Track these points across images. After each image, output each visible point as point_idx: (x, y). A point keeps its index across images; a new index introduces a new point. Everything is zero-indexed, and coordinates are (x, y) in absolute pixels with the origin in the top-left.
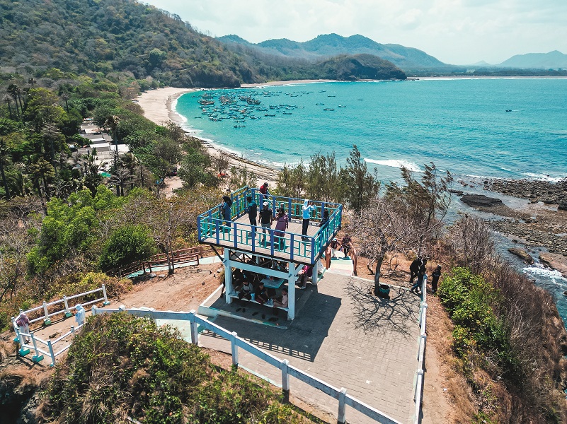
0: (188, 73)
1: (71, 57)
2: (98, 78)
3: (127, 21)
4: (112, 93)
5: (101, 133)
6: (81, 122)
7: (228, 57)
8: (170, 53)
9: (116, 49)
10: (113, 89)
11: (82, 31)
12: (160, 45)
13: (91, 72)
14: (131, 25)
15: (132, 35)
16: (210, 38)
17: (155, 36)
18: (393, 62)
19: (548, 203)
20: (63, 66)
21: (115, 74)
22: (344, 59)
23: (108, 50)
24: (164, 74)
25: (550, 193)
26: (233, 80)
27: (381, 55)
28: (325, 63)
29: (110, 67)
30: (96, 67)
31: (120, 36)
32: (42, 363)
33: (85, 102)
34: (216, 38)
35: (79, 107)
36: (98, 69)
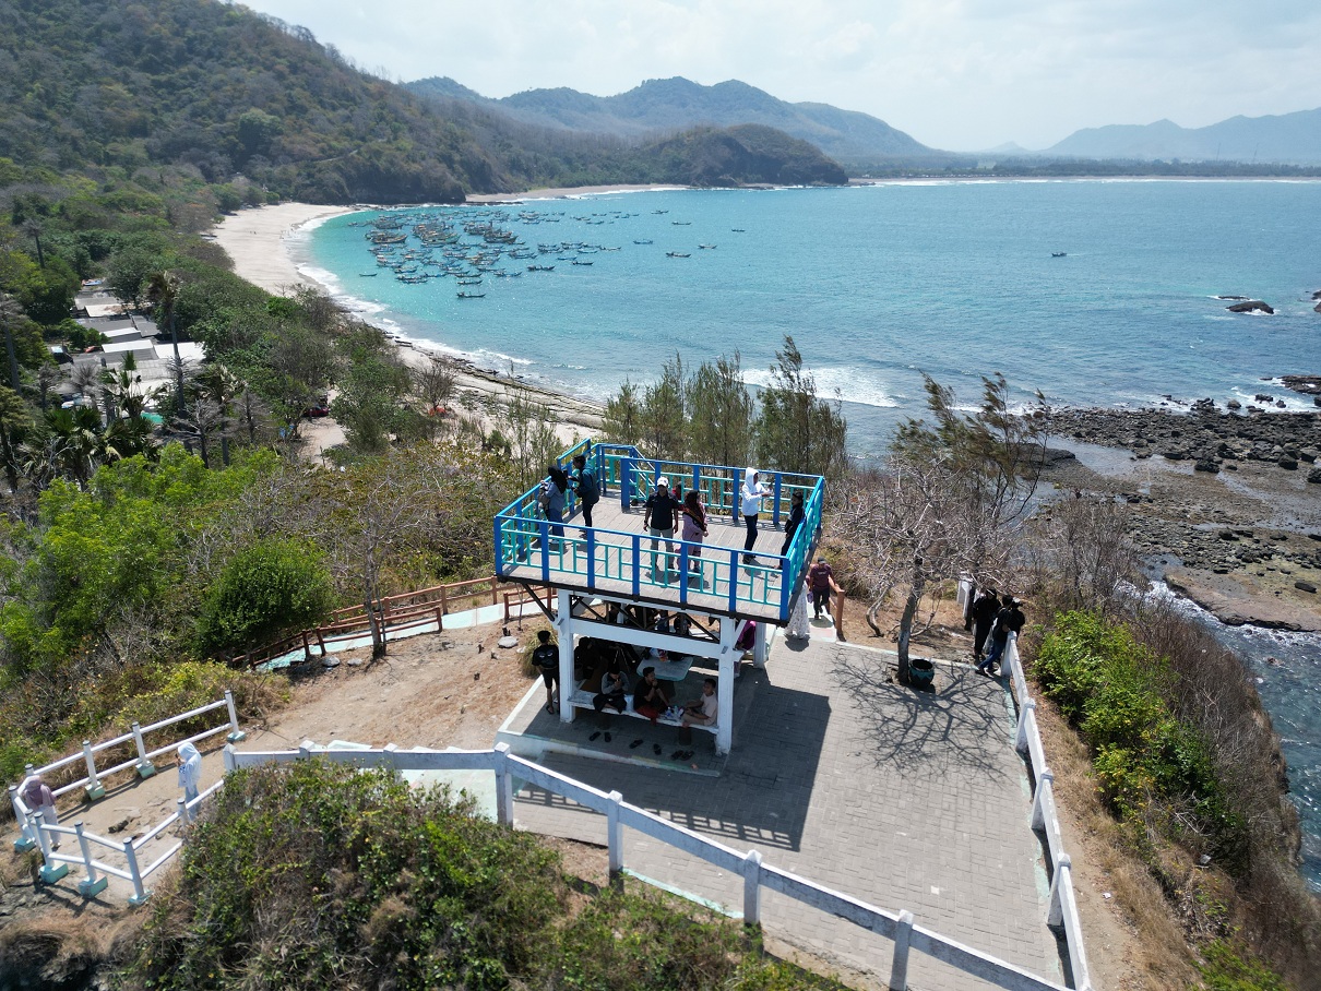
0: (338, 169)
1: (39, 130)
2: (111, 181)
3: (179, 42)
4: (149, 218)
5: (127, 317)
6: (77, 290)
7: (432, 131)
8: (289, 120)
9: (154, 111)
10: (151, 207)
11: (65, 63)
12: (266, 100)
13: (92, 166)
14: (191, 51)
15: (195, 76)
16: (387, 84)
17: (252, 78)
18: (815, 143)
19: (1173, 457)
20: (18, 152)
21: (153, 171)
22: (705, 136)
23: (135, 113)
24: (276, 171)
25: (1176, 434)
26: (447, 186)
27: (788, 128)
28: (662, 146)
29: (141, 154)
30: (106, 154)
31: (163, 78)
32: (106, 897)
33: (84, 239)
34: (401, 84)
35: (69, 252)
36: (109, 160)
